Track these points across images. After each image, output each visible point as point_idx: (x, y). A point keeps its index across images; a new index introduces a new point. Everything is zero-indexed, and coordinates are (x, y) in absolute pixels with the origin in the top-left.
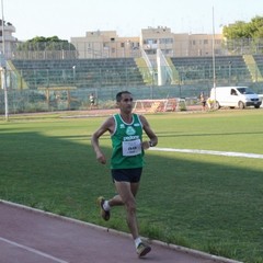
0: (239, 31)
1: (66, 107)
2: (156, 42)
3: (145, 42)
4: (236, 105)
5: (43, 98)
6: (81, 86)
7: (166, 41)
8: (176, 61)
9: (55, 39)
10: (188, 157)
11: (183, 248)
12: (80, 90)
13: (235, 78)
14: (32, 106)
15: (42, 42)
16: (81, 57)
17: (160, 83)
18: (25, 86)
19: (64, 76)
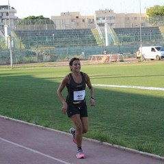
0: (156, 11)
1: (48, 60)
2: (104, 19)
3: (97, 19)
4: (155, 58)
5: (34, 54)
6: (58, 47)
7: (111, 18)
8: (117, 31)
9: (42, 17)
10: (125, 91)
11: (122, 147)
12: (57, 49)
13: (154, 41)
14: (27, 59)
15: (33, 19)
16: (58, 28)
17: (107, 45)
18: (23, 47)
19: (47, 40)
